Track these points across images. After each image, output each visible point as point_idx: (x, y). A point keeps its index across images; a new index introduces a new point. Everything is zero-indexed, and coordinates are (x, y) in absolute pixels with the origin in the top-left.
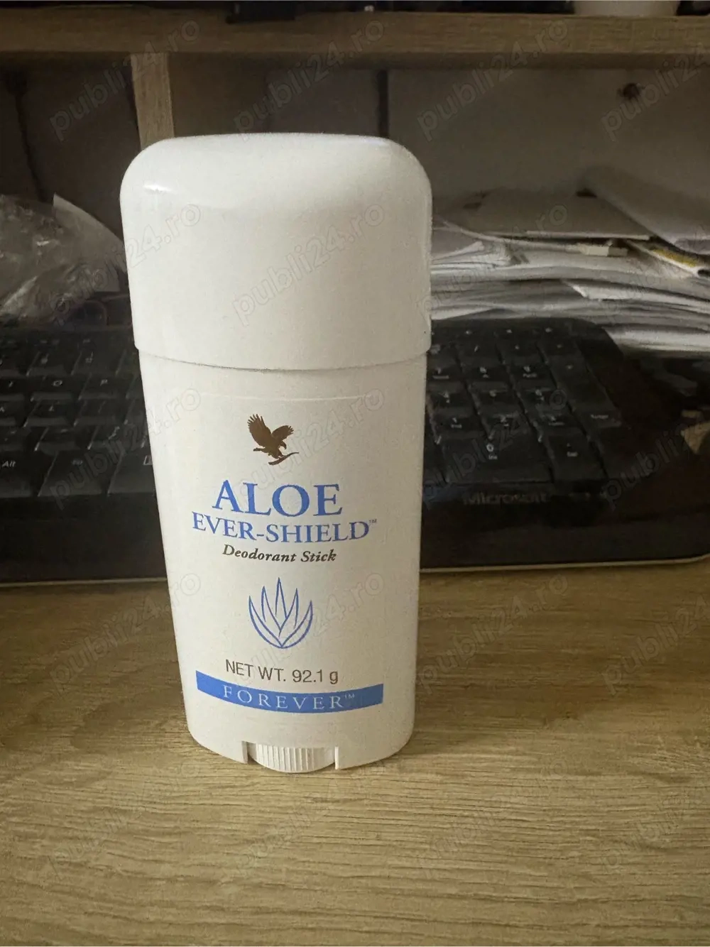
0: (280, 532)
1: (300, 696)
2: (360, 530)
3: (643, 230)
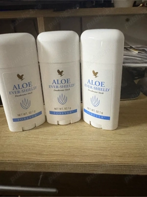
0: (62, 87)
3: (129, 45)
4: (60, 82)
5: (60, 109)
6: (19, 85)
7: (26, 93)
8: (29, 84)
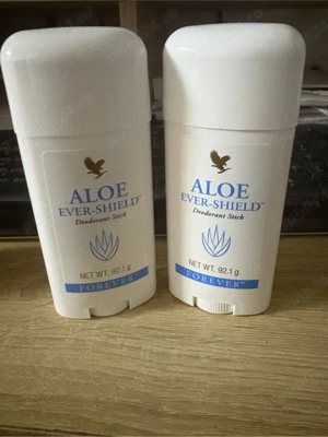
0: (219, 204)
1: (221, 279)
2: (256, 207)
4: (213, 190)
5: (206, 267)
6: (87, 191)
7: (108, 214)
8: (118, 190)
